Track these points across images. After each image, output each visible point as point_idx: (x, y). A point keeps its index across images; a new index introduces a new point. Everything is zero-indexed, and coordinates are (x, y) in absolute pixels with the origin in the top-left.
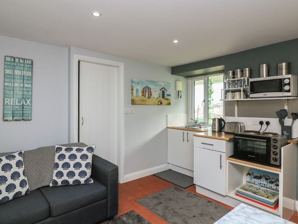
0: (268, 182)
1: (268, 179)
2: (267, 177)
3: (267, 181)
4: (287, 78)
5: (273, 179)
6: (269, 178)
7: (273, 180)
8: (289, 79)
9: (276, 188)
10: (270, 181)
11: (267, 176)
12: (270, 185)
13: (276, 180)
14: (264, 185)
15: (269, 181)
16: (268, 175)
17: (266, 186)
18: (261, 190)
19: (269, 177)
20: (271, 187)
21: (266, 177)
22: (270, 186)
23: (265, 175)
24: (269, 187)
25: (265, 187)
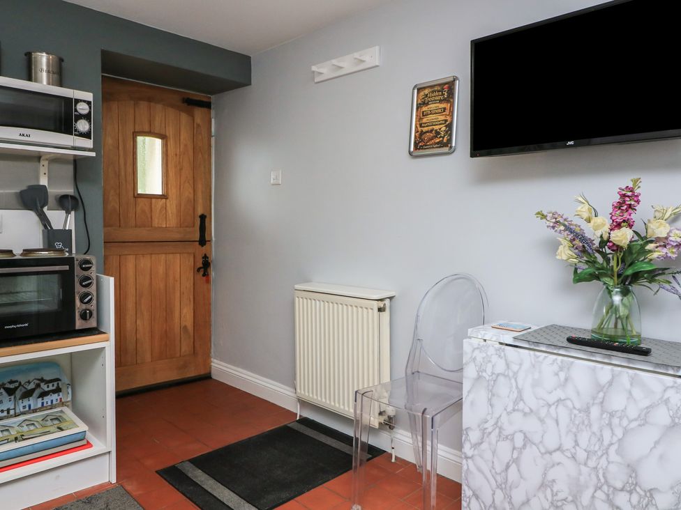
0: (18, 397)
1: (16, 388)
2: (12, 386)
3: (12, 397)
4: (84, 101)
5: (29, 382)
6: (17, 384)
7: (32, 386)
8: (89, 103)
9: (43, 403)
10: (21, 393)
11: (11, 382)
12: (24, 404)
13: (38, 382)
14: (8, 413)
15: (18, 393)
16: (14, 379)
17: (12, 412)
18: (15, 426)
19: (16, 381)
20: (27, 409)
21: (8, 386)
22: (24, 407)
23: (5, 382)
24: (22, 410)
25: (11, 416)
